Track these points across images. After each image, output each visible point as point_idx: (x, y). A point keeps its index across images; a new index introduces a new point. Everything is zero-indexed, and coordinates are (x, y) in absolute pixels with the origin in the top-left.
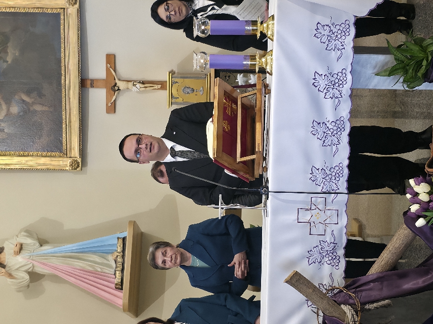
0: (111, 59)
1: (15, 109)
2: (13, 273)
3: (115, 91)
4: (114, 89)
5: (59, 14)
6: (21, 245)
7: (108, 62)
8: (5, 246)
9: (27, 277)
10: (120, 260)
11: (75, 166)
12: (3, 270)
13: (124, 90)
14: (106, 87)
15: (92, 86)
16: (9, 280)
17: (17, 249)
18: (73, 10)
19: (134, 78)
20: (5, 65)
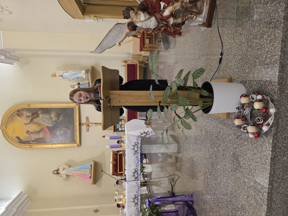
0: (87, 118)
1: (62, 132)
2: (62, 176)
3: (88, 126)
4: (88, 125)
5: (73, 108)
6: (64, 168)
7: (86, 119)
8: (60, 168)
9: (66, 177)
10: (90, 171)
11: (78, 146)
12: (59, 175)
13: (91, 126)
14: (86, 125)
15: (82, 125)
16: (61, 178)
17: (63, 169)
18: (77, 107)
19: (93, 123)
20: (59, 121)
